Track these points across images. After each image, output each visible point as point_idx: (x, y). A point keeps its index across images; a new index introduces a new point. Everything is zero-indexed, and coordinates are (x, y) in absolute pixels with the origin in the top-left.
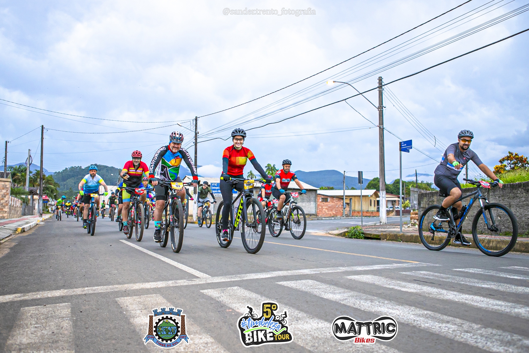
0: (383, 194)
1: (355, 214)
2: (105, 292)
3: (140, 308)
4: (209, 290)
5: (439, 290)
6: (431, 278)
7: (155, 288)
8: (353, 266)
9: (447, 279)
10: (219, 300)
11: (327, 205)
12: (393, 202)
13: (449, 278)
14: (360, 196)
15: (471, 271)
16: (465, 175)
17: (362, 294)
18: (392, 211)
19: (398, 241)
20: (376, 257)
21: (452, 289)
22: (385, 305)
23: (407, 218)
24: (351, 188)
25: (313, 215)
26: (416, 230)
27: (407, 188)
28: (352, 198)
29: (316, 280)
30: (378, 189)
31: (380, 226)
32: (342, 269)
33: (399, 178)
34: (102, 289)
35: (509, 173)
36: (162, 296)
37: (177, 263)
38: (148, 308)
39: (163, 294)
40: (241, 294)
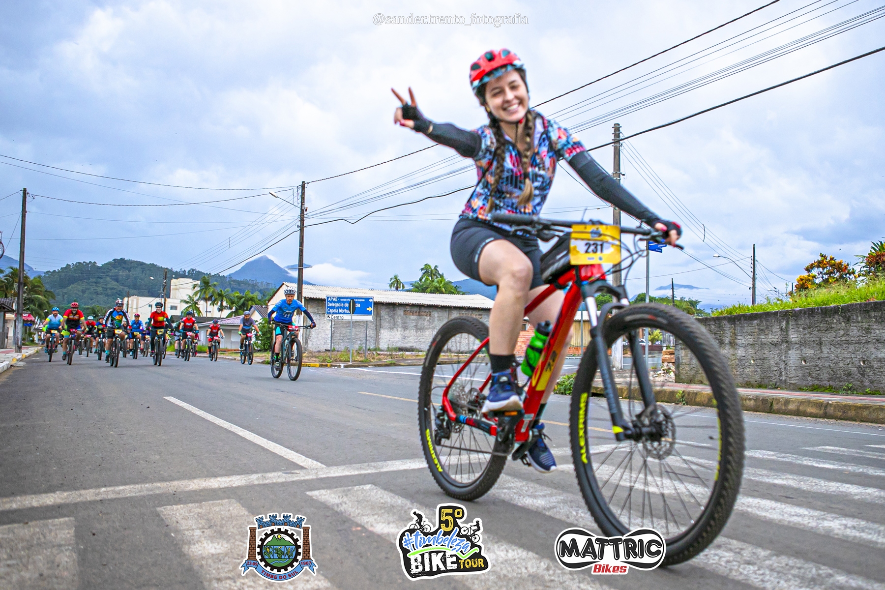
1: (571, 351)
2: (136, 497)
3: (200, 526)
4: (323, 492)
5: (706, 489)
6: (694, 467)
7: (227, 488)
8: (566, 446)
10: (339, 510)
11: (524, 336)
14: (579, 321)
15: (757, 455)
16: (752, 289)
20: (604, 430)
23: (656, 359)
26: (671, 380)
33: (645, 291)
34: (133, 490)
35: (820, 290)
36: (240, 503)
37: (266, 440)
38: (216, 526)
39: (241, 499)
40: (377, 499)
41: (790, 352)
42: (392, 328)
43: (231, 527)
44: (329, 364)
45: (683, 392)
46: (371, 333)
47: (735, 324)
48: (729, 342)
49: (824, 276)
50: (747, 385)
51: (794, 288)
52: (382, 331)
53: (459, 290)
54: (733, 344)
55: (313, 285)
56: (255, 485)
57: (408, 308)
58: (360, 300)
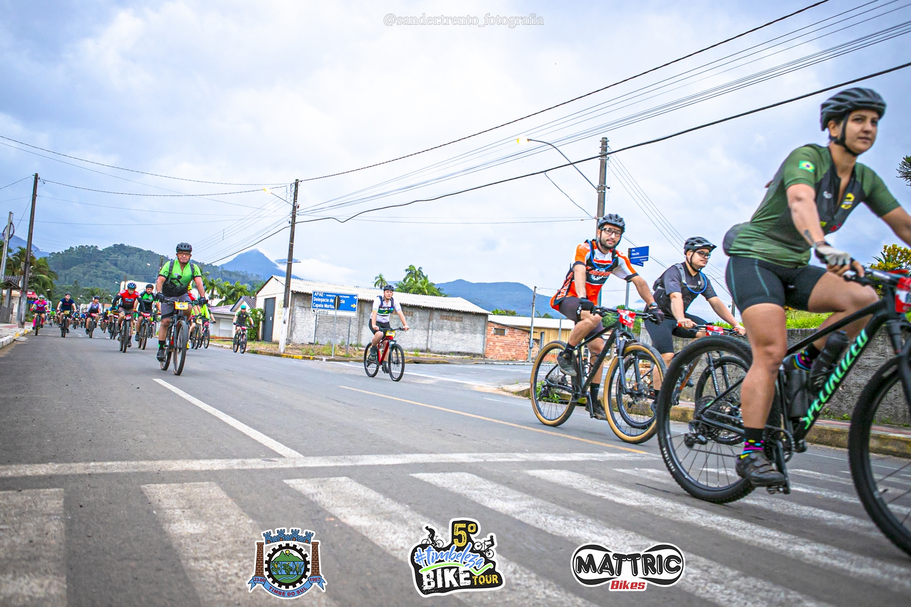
2: (123, 473)
3: (181, 506)
4: (300, 481)
5: (676, 504)
6: (665, 481)
7: (209, 470)
8: (539, 452)
10: (314, 500)
11: (502, 341)
14: (557, 329)
17: (550, 503)
20: (577, 438)
22: (586, 527)
24: (543, 315)
25: (479, 355)
28: (544, 332)
29: (476, 474)
32: (520, 457)
34: (119, 466)
36: (219, 486)
37: (248, 427)
38: (195, 506)
39: (221, 483)
40: (351, 492)
43: (210, 508)
44: (312, 357)
46: (354, 329)
53: (441, 292)
55: (300, 279)
56: (234, 470)
58: (345, 297)
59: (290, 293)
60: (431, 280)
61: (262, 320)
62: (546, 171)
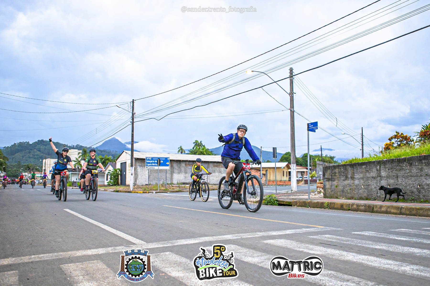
0: (293, 167)
1: (270, 183)
2: (50, 260)
3: (82, 274)
5: (340, 251)
6: (334, 241)
8: (269, 231)
9: (347, 242)
12: (302, 173)
13: (348, 241)
14: (274, 168)
15: (367, 233)
16: (361, 150)
18: (302, 180)
19: (307, 207)
20: (288, 222)
21: (352, 250)
23: (313, 187)
24: (266, 161)
26: (321, 197)
27: (314, 161)
28: (267, 170)
29: (237, 245)
30: (289, 161)
31: (291, 194)
32: (259, 234)
33: (307, 152)
35: (396, 150)
36: (102, 262)
37: (116, 230)
38: (90, 274)
39: (103, 260)
40: (172, 259)
41: (381, 182)
42: (179, 173)
43: (98, 274)
44: (147, 192)
45: (328, 203)
46: (169, 175)
47: (353, 168)
48: (351, 177)
49: (398, 142)
50: (360, 199)
51: (383, 149)
52: (174, 174)
53: (213, 153)
54: (353, 178)
55: (139, 151)
56: (110, 253)
57: (187, 163)
58: (163, 159)
59: (134, 159)
60: (207, 147)
61: (120, 174)
62: (262, 87)
